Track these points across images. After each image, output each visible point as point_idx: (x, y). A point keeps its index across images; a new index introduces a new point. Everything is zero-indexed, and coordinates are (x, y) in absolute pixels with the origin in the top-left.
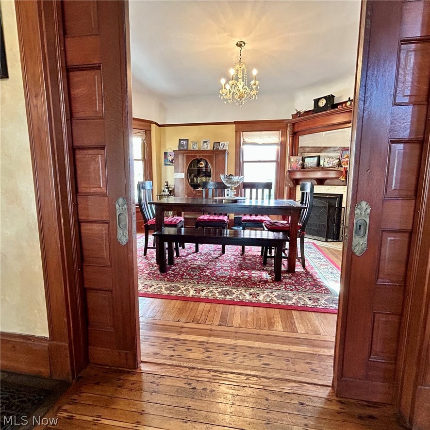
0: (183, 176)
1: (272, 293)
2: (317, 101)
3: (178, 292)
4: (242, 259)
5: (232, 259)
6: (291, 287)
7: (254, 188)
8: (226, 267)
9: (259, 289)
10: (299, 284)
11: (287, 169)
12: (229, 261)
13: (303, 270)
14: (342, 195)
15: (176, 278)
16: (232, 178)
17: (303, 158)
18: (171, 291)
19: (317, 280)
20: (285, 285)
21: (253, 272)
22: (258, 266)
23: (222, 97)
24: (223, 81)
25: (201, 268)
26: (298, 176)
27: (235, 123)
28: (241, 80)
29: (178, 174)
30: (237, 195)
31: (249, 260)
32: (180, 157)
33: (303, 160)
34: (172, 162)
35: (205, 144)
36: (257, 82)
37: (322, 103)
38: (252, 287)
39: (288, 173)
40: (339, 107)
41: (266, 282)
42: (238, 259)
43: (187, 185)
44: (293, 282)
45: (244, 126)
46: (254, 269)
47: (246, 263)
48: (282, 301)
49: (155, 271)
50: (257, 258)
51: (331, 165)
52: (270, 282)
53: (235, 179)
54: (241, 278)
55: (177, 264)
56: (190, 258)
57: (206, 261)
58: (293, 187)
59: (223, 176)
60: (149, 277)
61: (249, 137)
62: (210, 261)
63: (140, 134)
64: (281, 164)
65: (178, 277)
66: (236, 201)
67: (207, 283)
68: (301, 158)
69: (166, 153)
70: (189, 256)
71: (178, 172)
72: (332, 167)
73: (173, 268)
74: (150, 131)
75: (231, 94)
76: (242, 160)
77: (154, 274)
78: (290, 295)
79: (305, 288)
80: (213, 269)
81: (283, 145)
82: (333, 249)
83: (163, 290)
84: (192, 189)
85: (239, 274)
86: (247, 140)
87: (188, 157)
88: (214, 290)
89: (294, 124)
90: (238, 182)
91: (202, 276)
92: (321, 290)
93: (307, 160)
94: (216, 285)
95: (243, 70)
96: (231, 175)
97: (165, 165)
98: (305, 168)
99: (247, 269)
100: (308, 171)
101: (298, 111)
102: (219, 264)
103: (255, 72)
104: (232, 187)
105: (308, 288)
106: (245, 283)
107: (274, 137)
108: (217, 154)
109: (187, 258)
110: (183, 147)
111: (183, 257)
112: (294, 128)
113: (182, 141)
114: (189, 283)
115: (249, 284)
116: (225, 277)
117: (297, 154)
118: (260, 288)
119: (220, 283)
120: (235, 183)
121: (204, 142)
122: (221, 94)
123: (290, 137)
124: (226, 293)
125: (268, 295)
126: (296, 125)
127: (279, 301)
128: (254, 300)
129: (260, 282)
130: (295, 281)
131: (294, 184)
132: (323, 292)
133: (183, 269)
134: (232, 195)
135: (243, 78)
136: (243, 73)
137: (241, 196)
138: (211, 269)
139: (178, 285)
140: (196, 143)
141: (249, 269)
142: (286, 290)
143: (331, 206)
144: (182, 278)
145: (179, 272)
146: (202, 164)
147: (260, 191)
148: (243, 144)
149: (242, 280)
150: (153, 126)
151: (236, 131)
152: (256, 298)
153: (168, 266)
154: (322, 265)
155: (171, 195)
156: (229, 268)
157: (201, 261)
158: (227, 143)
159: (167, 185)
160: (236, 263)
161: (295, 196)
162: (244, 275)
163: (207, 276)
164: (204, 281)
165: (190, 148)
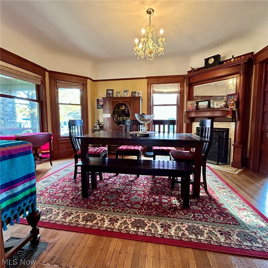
0: (109, 116)
1: (182, 224)
2: (207, 60)
3: (94, 222)
4: (153, 183)
5: (145, 182)
6: (199, 216)
7: (162, 124)
8: (140, 191)
9: (170, 219)
10: (206, 211)
11: (185, 110)
12: (142, 185)
13: (205, 194)
14: (229, 129)
15: (95, 205)
16: (145, 116)
17: (197, 102)
18: (87, 221)
19: (221, 206)
20: (193, 213)
21: (163, 197)
22: (167, 190)
23: (136, 53)
24: (137, 41)
25: (118, 192)
26: (193, 115)
27: (147, 78)
28: (151, 39)
29: (106, 114)
30: (148, 130)
31: (159, 183)
32: (107, 102)
33: (197, 103)
34: (102, 106)
35: (125, 93)
36: (164, 39)
37: (211, 61)
38: (163, 217)
39: (186, 113)
40: (224, 63)
41: (175, 209)
42: (150, 182)
43: (113, 122)
44: (200, 209)
45: (153, 80)
46: (163, 193)
47: (157, 186)
48: (194, 236)
49: (79, 196)
50: (166, 181)
51: (219, 107)
52: (179, 209)
53: (147, 117)
54: (153, 204)
55: (99, 188)
56: (110, 182)
57: (123, 184)
58: (190, 123)
59: (137, 115)
60: (71, 204)
61: (156, 88)
62: (127, 185)
63: (79, 86)
64: (180, 106)
65: (97, 203)
66: (147, 135)
67: (122, 211)
68: (195, 102)
69: (98, 100)
70: (110, 179)
71: (106, 113)
72: (220, 108)
73: (95, 192)
74: (87, 84)
75: (143, 51)
76: (152, 104)
77: (77, 199)
78: (201, 227)
79: (213, 216)
80: (129, 194)
81: (181, 93)
82: (224, 172)
83: (80, 220)
84: (116, 125)
85: (151, 200)
86: (156, 90)
87: (113, 103)
88: (127, 220)
89: (189, 78)
90: (149, 120)
91: (118, 201)
92: (229, 220)
93: (200, 104)
94: (130, 213)
95: (152, 32)
96: (143, 114)
97: (98, 108)
98: (199, 109)
99: (157, 194)
100: (201, 111)
101: (193, 68)
102: (134, 188)
103: (162, 32)
104: (144, 124)
105: (215, 217)
106: (157, 211)
107: (175, 88)
108: (134, 100)
109: (108, 182)
110: (110, 95)
111: (105, 181)
112: (189, 81)
113: (108, 91)
114: (106, 210)
115: (160, 212)
116: (139, 203)
117: (192, 99)
118: (170, 217)
119: (134, 210)
120: (147, 121)
121: (125, 91)
122: (135, 51)
123: (187, 87)
124: (138, 225)
125: (179, 227)
126: (191, 79)
127: (190, 236)
128: (166, 235)
129: (170, 209)
130: (202, 208)
131: (190, 121)
132: (231, 223)
133: (103, 194)
134: (144, 130)
135: (152, 38)
136: (152, 35)
137: (152, 131)
138: (127, 194)
139: (95, 213)
140: (119, 92)
141: (159, 194)
142: (195, 220)
143: (220, 138)
144: (100, 205)
145: (98, 198)
146: (123, 107)
147: (166, 126)
148: (153, 93)
149: (154, 207)
150: (89, 81)
151: (147, 84)
152: (168, 231)
153: (91, 190)
154: (220, 188)
155: (101, 130)
156: (142, 193)
157: (119, 184)
158: (141, 92)
159: (99, 123)
160: (148, 187)
161: (192, 130)
162: (155, 200)
163: (123, 201)
164: (119, 208)
165: (115, 96)
